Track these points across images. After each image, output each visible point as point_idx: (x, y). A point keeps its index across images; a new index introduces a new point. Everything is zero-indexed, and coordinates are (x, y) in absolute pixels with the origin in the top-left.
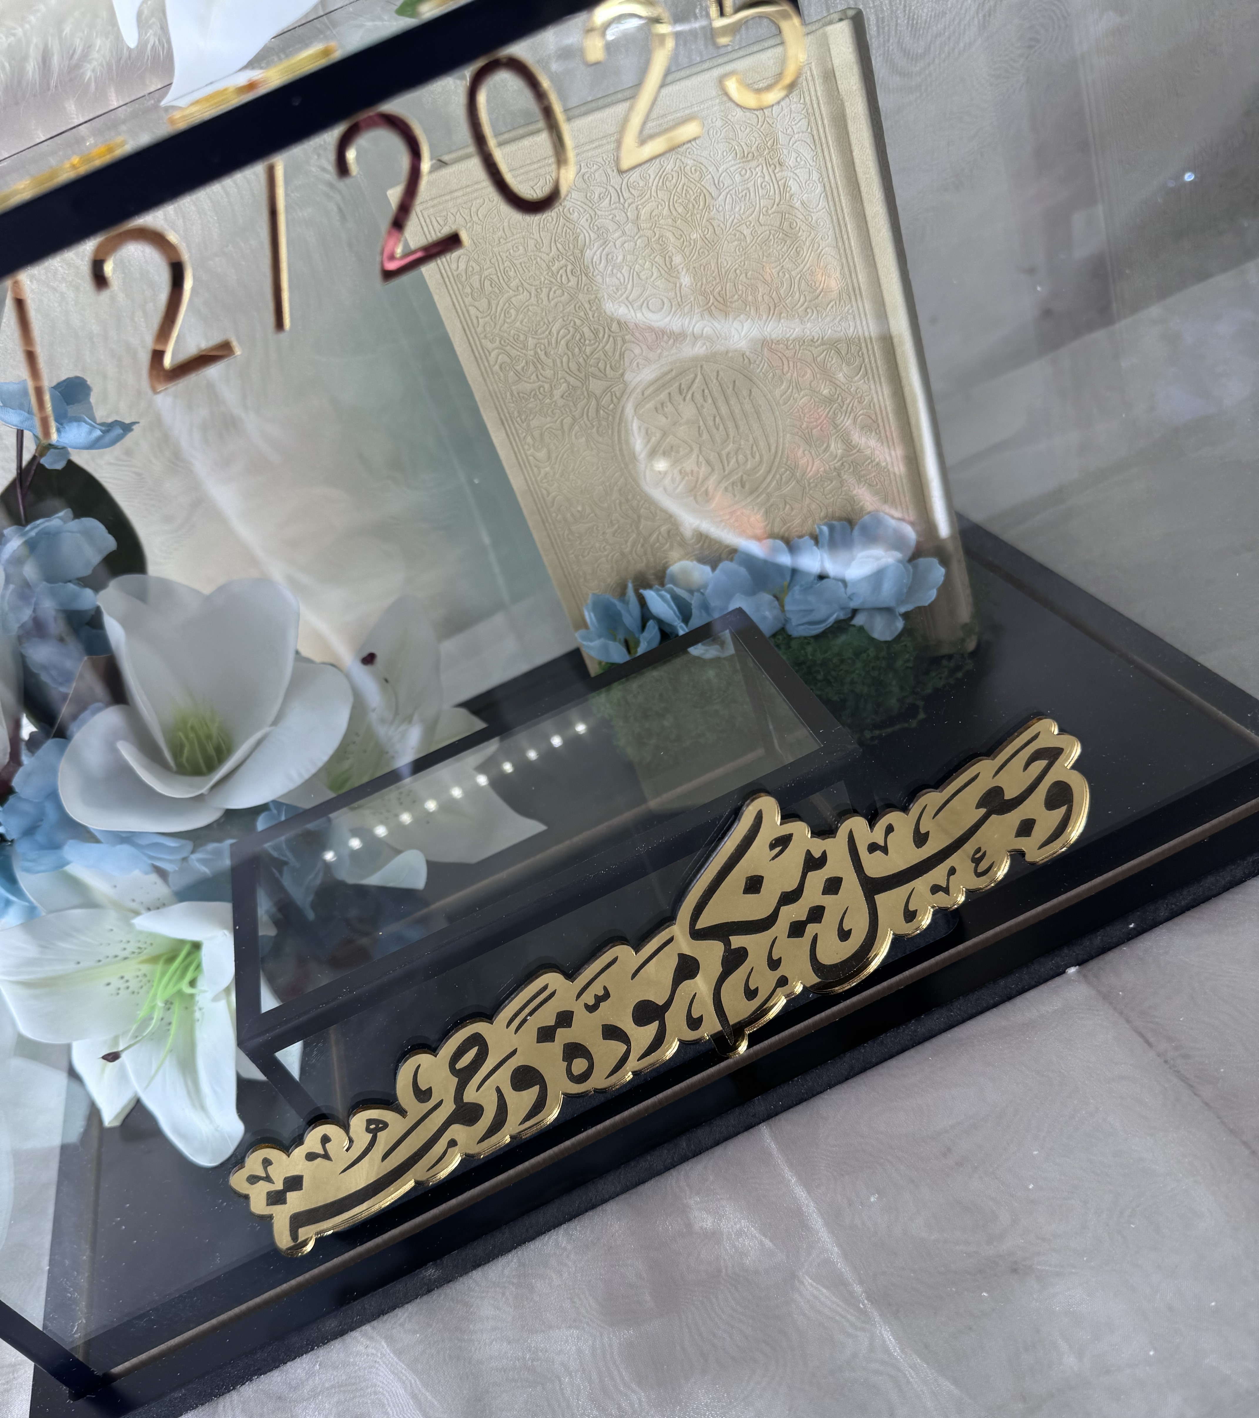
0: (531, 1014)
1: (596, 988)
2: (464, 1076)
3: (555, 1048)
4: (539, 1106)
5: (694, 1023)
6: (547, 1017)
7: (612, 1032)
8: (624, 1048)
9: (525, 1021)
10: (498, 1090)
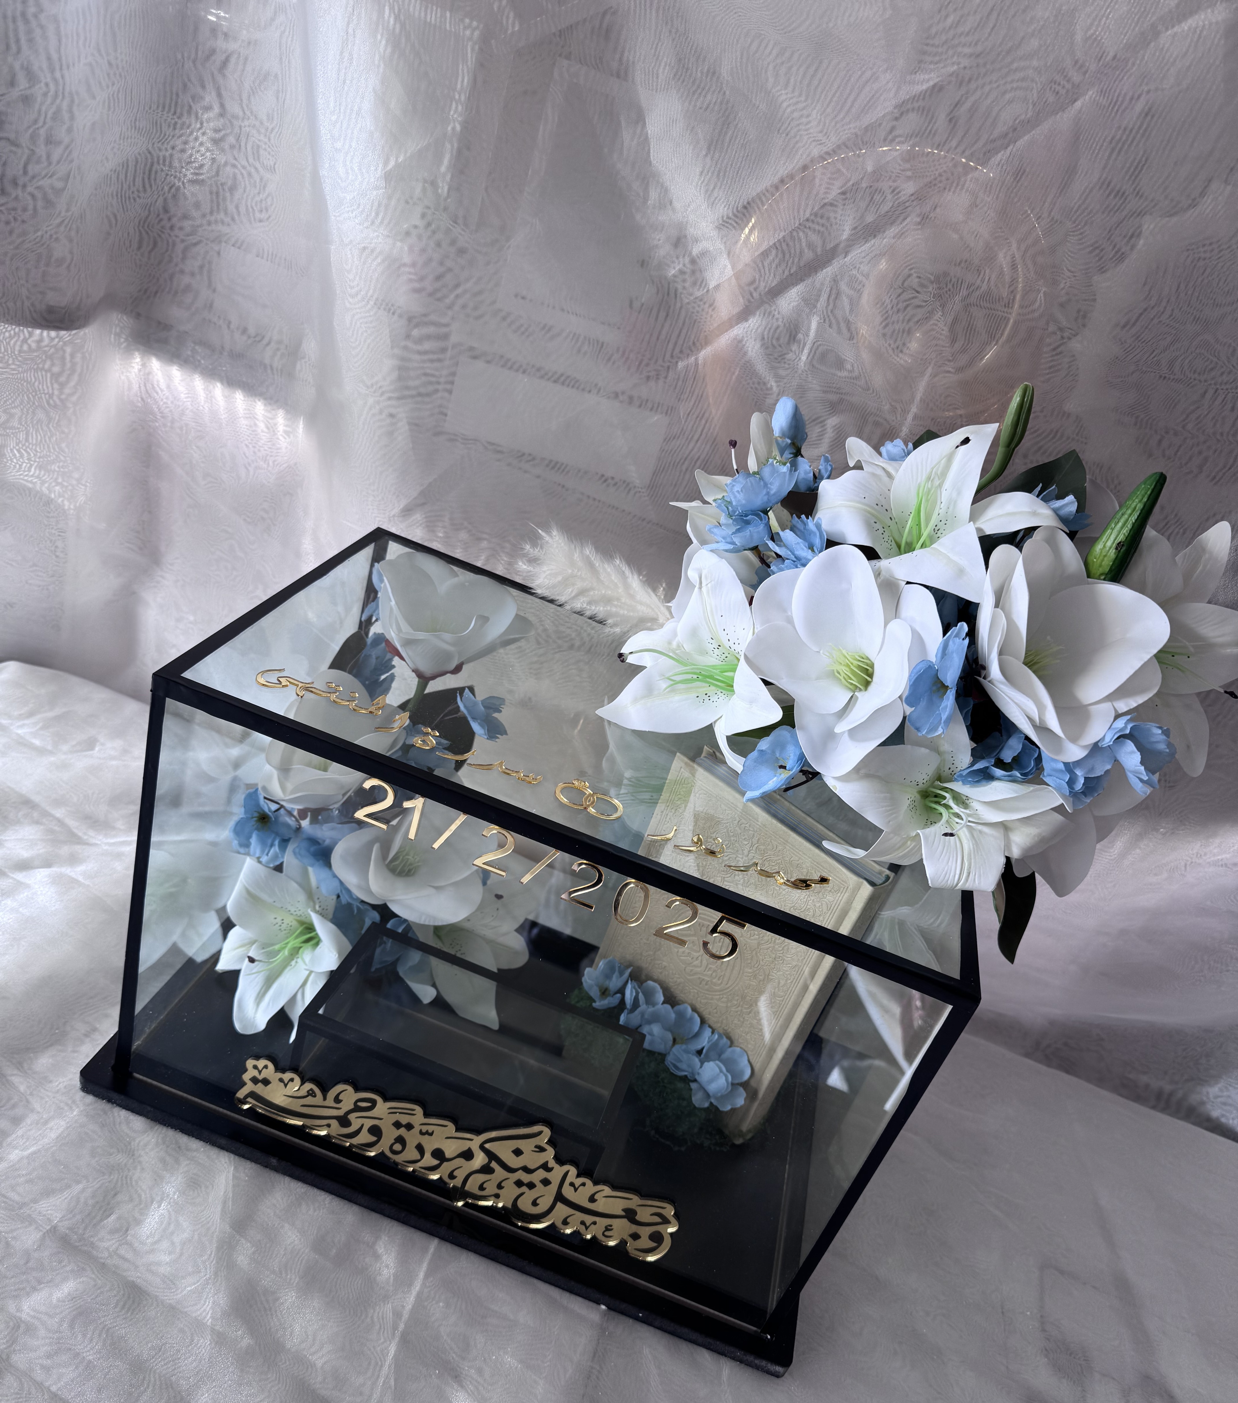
0: (400, 1113)
1: (430, 1128)
2: (357, 1109)
3: (397, 1133)
4: (371, 1145)
5: (452, 1176)
6: (404, 1119)
7: (420, 1148)
8: (419, 1158)
9: (396, 1113)
10: (362, 1125)
